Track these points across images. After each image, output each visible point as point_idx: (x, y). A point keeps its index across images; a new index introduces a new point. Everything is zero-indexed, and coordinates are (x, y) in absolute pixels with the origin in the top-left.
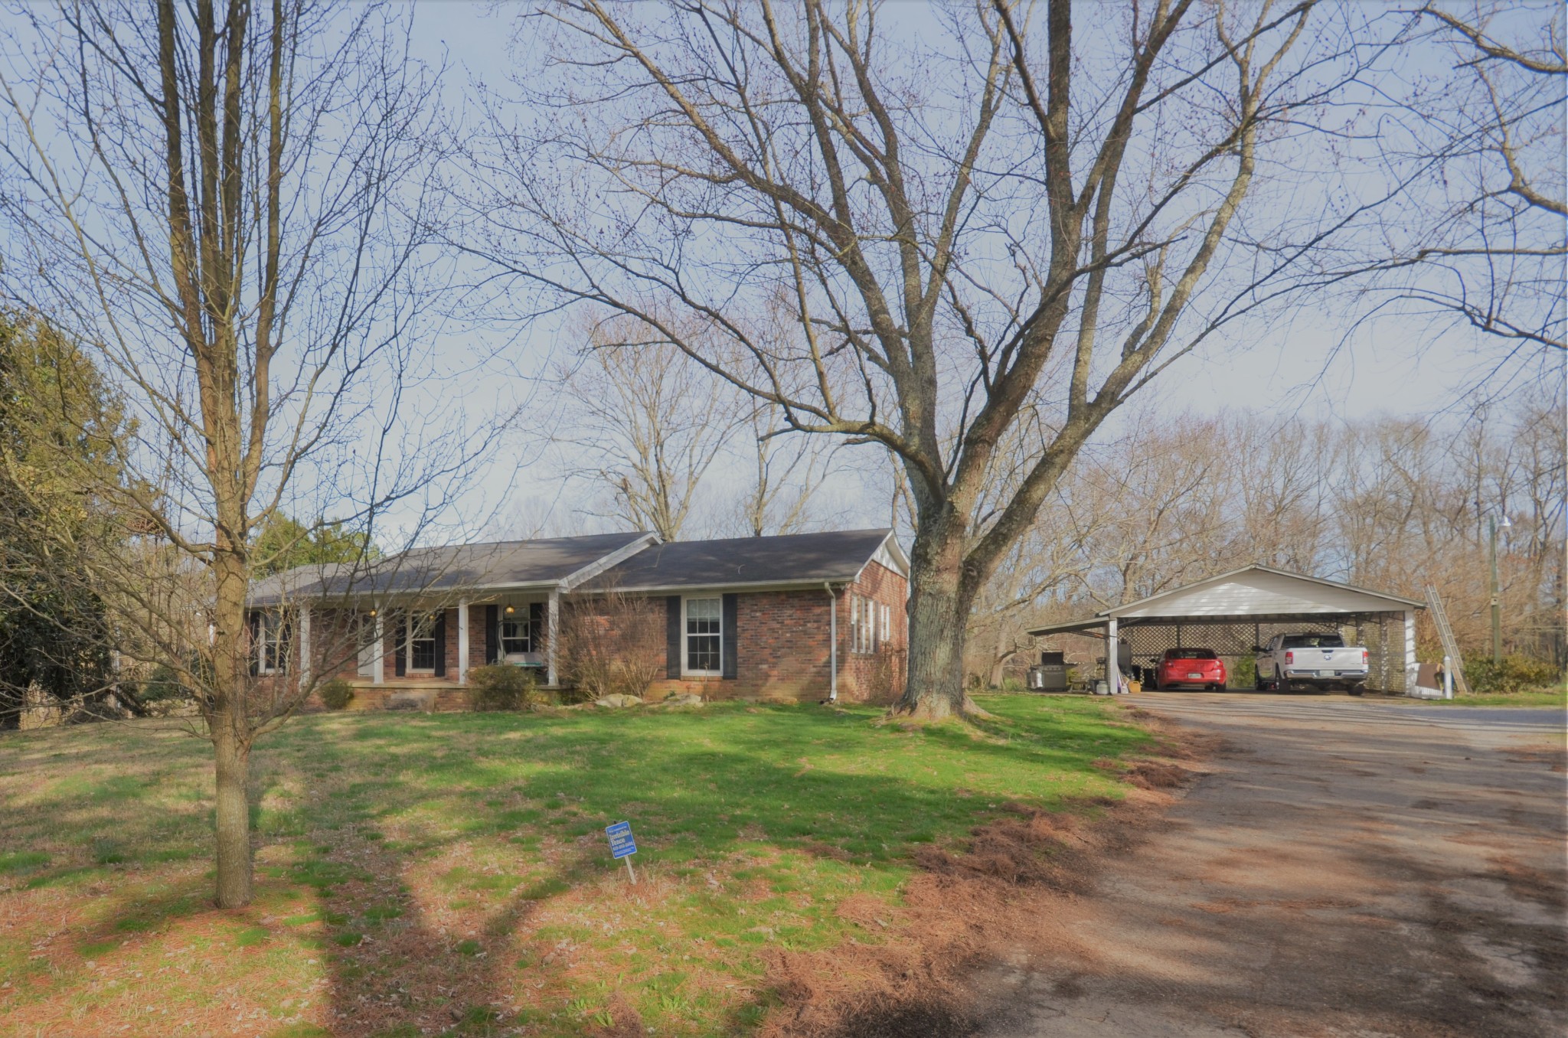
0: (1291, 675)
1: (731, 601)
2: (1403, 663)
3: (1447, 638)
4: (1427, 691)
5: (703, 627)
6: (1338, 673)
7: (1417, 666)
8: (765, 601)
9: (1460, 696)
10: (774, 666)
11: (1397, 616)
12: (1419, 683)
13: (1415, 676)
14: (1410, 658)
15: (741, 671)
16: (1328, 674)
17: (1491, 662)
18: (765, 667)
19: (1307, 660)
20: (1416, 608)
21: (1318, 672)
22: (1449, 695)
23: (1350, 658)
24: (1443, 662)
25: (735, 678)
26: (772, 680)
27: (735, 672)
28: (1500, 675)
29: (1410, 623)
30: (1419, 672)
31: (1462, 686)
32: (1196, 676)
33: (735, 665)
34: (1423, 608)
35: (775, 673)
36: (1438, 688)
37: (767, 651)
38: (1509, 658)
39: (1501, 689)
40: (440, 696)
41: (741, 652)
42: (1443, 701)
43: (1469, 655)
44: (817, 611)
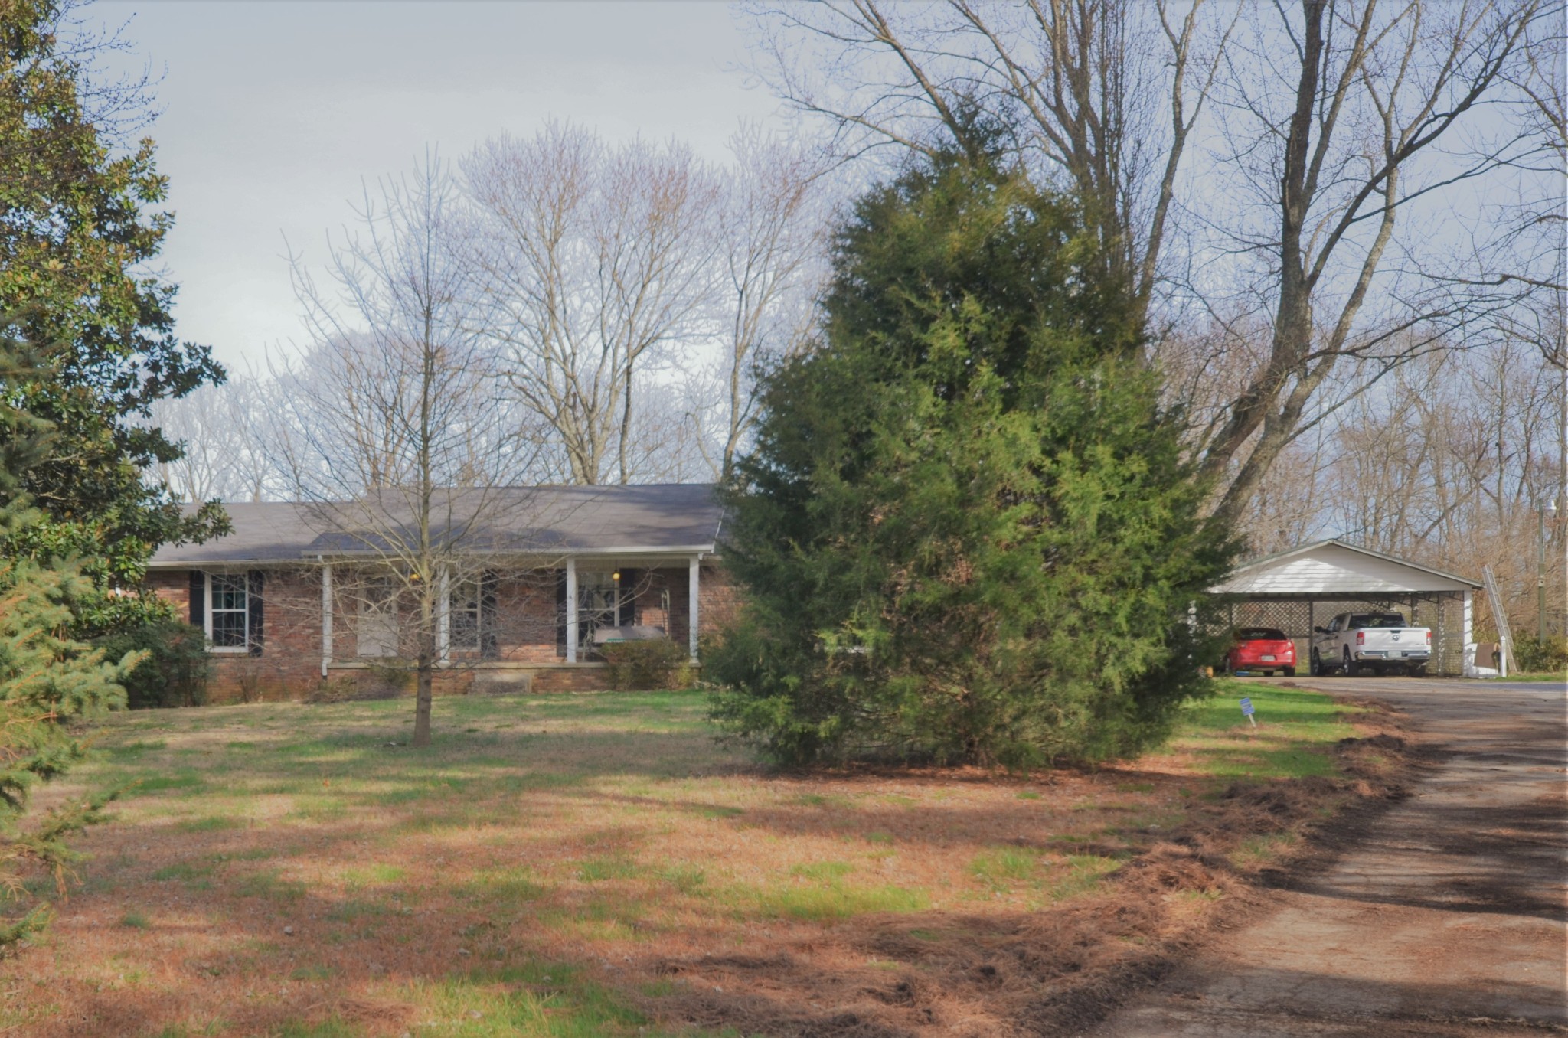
0: (1363, 656)
2: (1462, 645)
3: (1501, 618)
4: (1484, 671)
6: (1405, 654)
7: (1474, 647)
9: (1512, 675)
11: (1455, 596)
12: (1478, 663)
13: (1473, 656)
14: (1468, 638)
16: (1396, 656)
17: (1537, 642)
19: (1376, 640)
20: (1474, 587)
21: (1386, 652)
22: (1504, 674)
23: (1414, 639)
24: (1499, 642)
28: (1545, 654)
29: (1468, 603)
30: (1477, 652)
31: (1514, 667)
32: (1269, 659)
34: (1480, 588)
36: (1494, 667)
38: (1552, 638)
39: (1545, 668)
40: (539, 677)
42: (1500, 679)
43: (1519, 637)
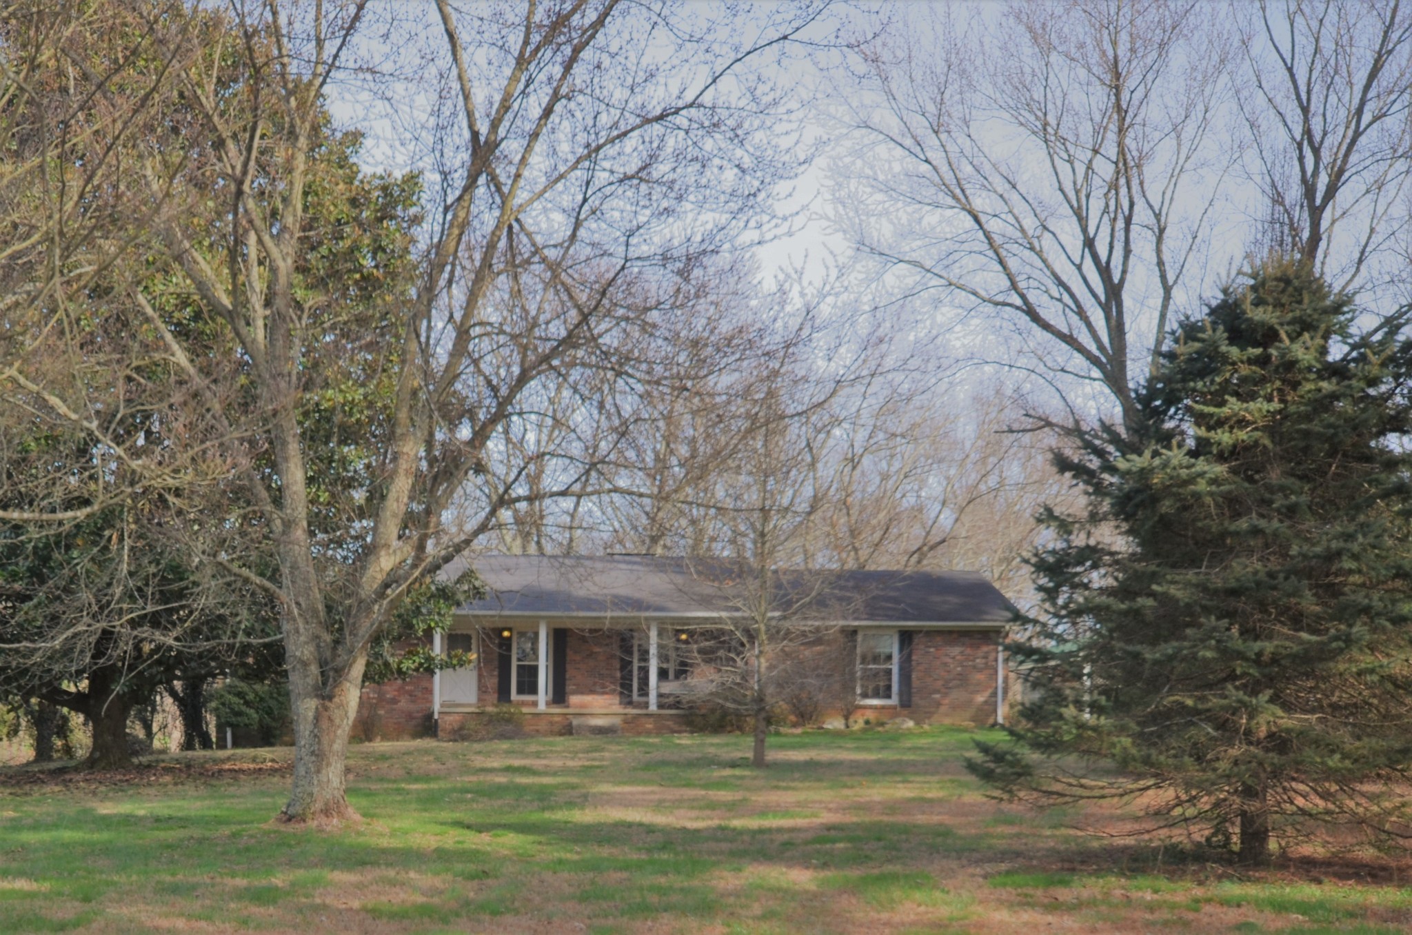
1: (906, 637)
5: (876, 659)
8: (938, 639)
10: (946, 695)
15: (916, 699)
18: (937, 696)
25: (909, 706)
26: (943, 709)
27: (910, 701)
33: (910, 694)
35: (946, 701)
37: (940, 683)
40: (626, 722)
41: (915, 683)
44: (985, 649)
